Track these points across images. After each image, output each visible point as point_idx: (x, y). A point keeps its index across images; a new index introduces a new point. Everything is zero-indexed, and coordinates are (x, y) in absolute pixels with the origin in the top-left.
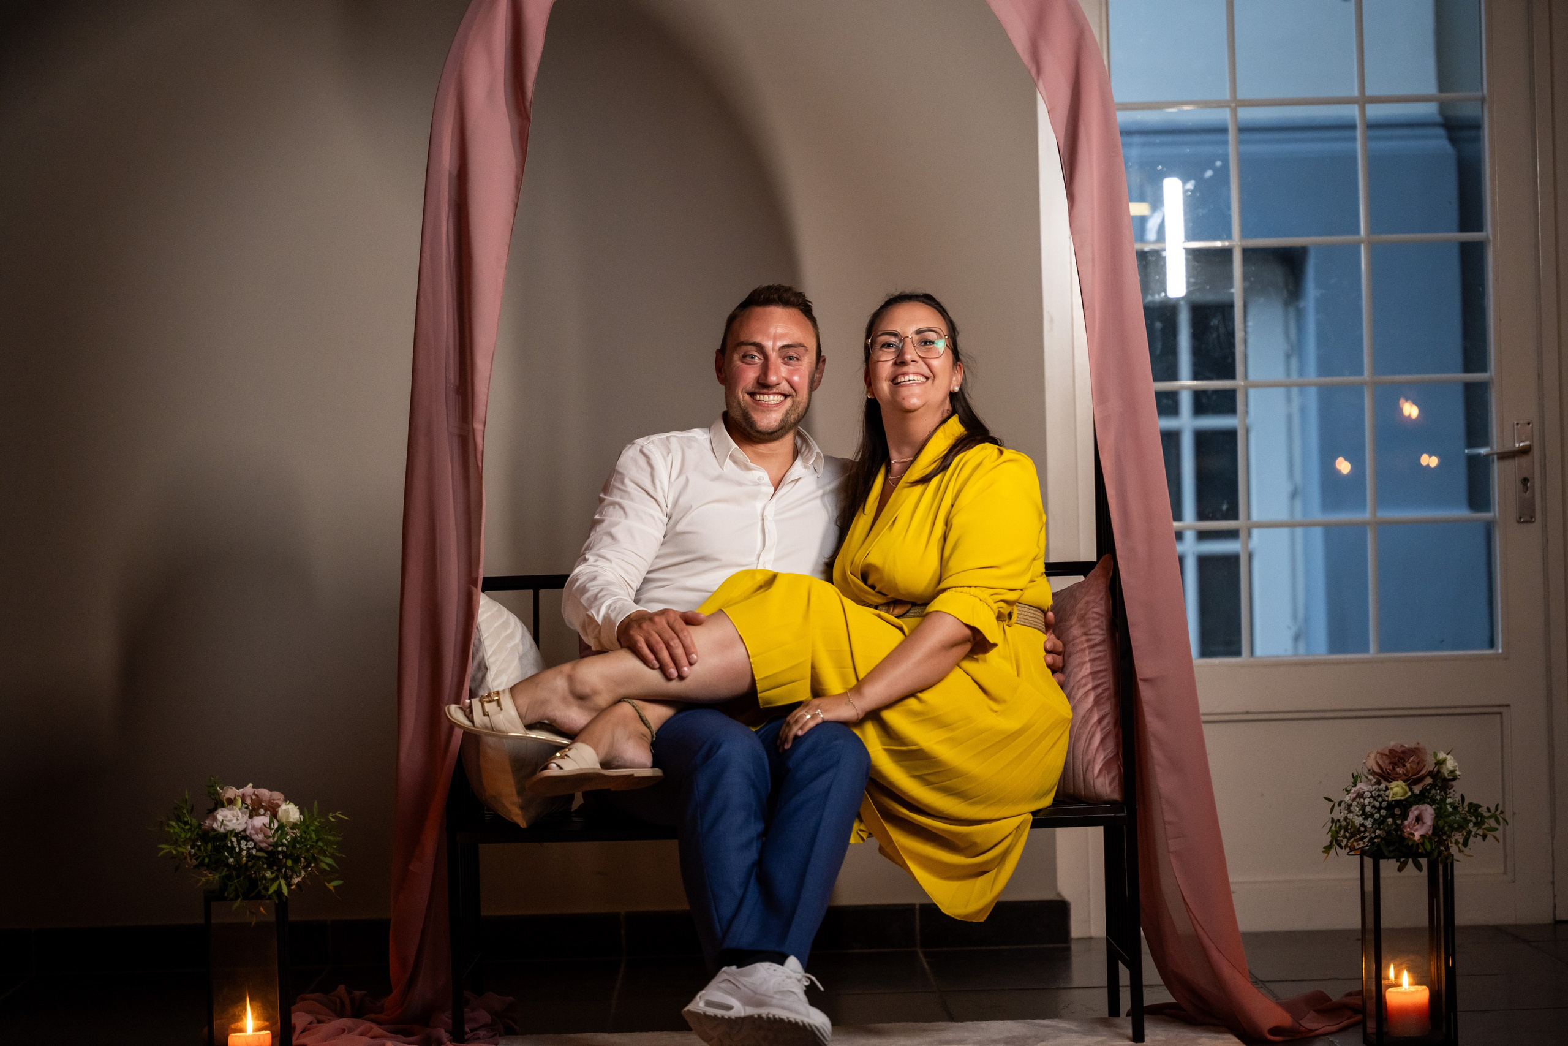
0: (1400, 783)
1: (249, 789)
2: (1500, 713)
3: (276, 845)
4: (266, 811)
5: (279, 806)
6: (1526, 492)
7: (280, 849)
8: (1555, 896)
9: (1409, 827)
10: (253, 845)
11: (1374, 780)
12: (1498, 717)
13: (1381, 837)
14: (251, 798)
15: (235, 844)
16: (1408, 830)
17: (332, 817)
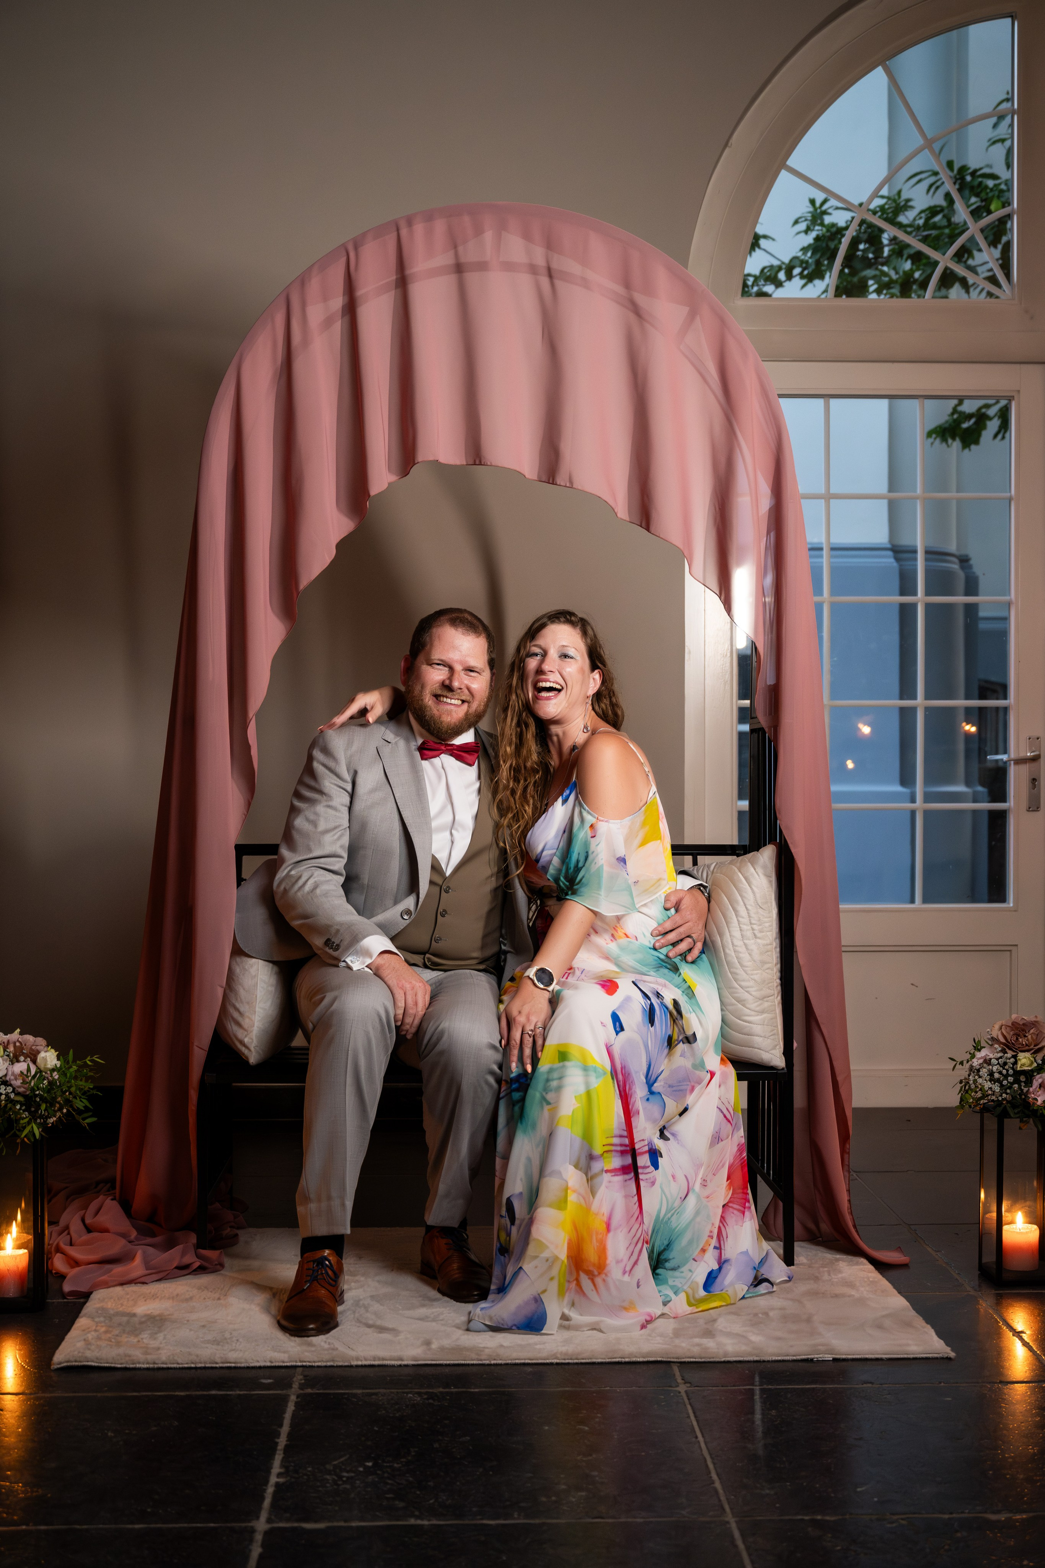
0: (1028, 1055)
1: (15, 1035)
2: (1010, 951)
3: (33, 1090)
4: (26, 1058)
5: (39, 1052)
6: (1034, 789)
7: (37, 1092)
9: (1033, 1094)
10: (11, 1090)
11: (1000, 1049)
12: (1009, 952)
13: (1007, 1100)
14: (15, 1046)
16: (1033, 1096)
17: (89, 1060)
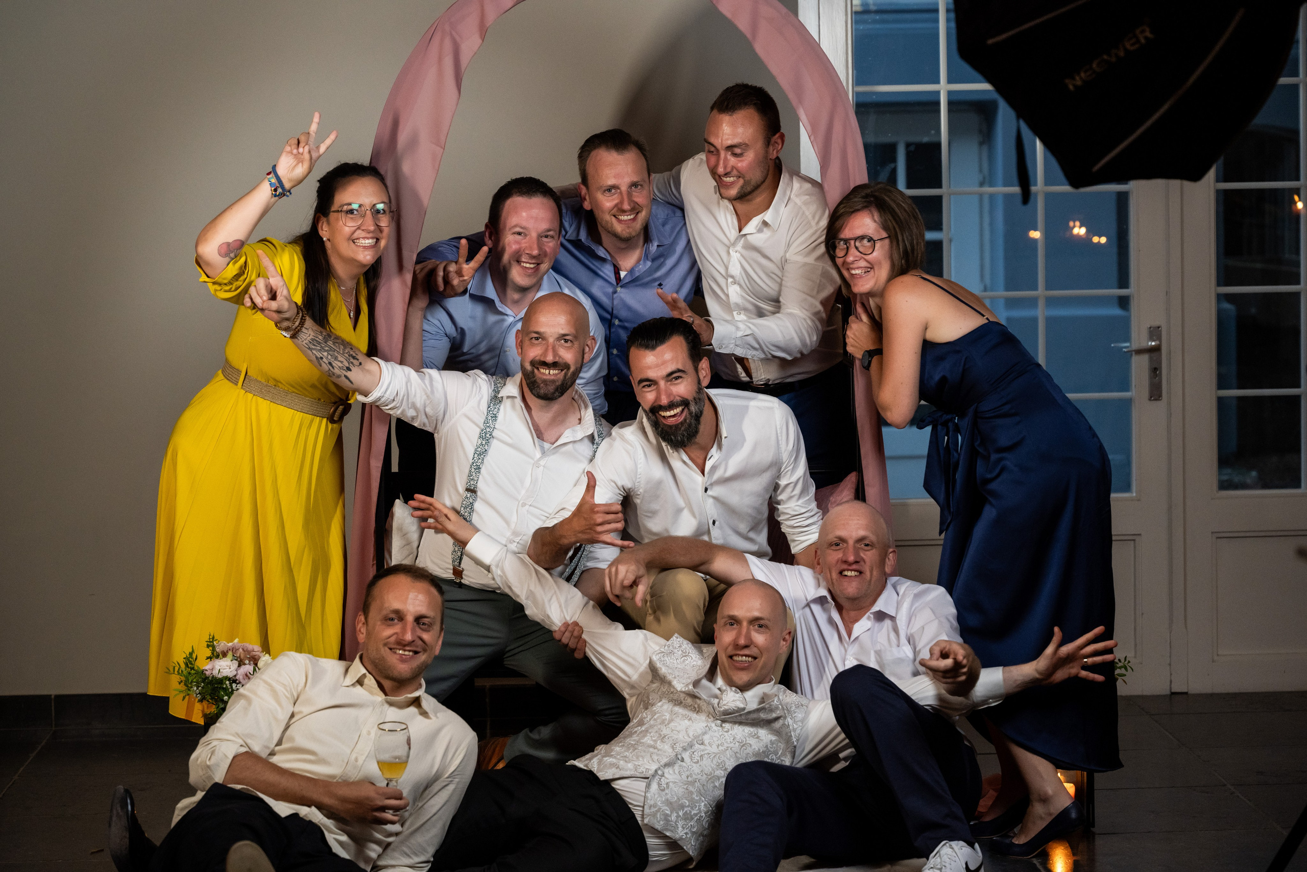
2: (1134, 540)
6: (1155, 378)
8: (1171, 674)
12: (1132, 542)
15: (228, 685)
